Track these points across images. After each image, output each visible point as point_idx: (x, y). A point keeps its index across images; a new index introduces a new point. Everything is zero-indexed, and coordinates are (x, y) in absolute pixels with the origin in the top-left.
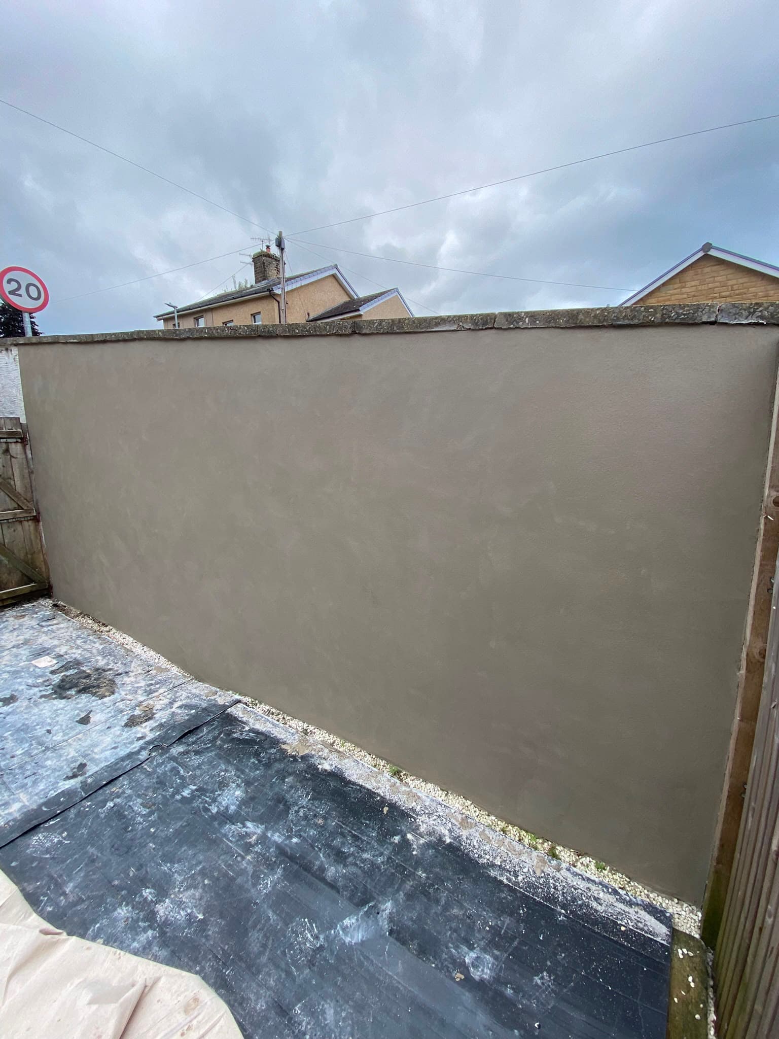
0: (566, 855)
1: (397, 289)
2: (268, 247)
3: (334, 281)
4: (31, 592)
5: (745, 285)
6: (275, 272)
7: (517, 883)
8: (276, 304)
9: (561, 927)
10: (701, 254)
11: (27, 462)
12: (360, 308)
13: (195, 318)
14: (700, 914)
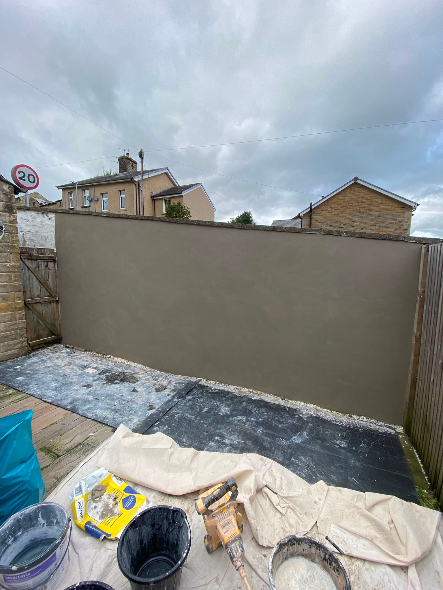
0: (355, 417)
1: (201, 183)
2: (128, 154)
3: (166, 176)
4: (53, 340)
5: (373, 197)
6: (131, 168)
7: (343, 424)
8: (134, 186)
9: (362, 433)
10: (353, 182)
11: (55, 272)
12: (182, 192)
13: (83, 190)
14: (402, 428)
